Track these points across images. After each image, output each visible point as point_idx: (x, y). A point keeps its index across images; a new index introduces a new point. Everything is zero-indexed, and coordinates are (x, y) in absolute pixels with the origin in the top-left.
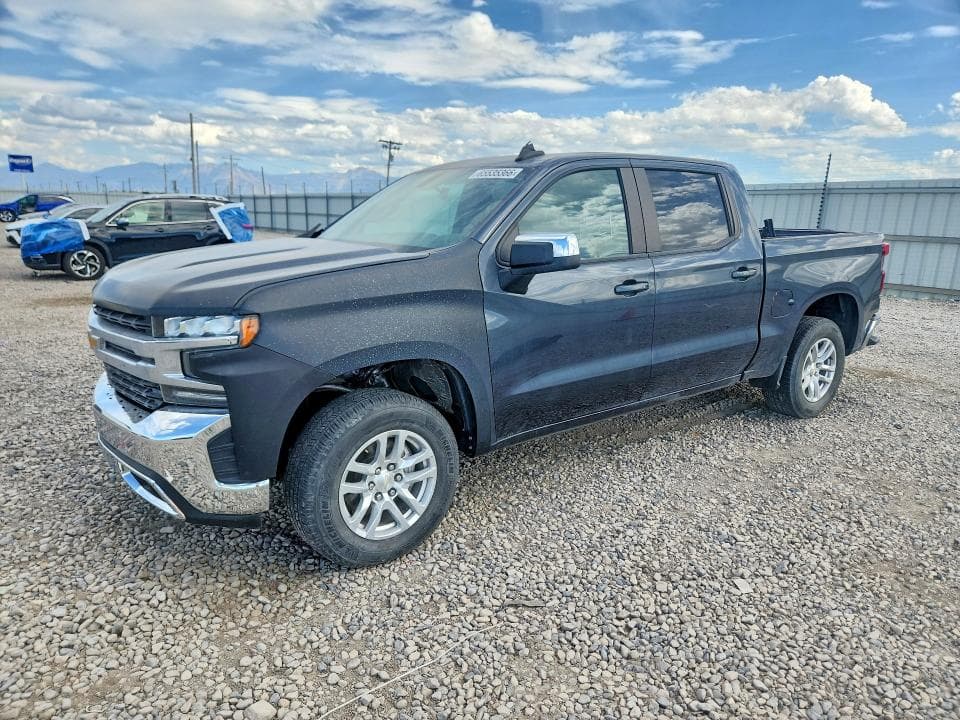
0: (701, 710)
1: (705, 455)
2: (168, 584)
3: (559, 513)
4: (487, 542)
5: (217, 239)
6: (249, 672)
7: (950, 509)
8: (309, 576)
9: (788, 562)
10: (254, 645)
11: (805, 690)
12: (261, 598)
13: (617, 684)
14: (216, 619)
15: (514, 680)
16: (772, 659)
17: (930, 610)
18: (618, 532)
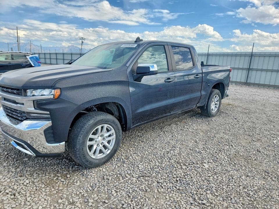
0: (202, 203)
1: (187, 128)
2: (29, 178)
3: (150, 147)
4: (131, 157)
5: (29, 66)
6: (62, 205)
7: (254, 141)
8: (76, 172)
9: (216, 158)
10: (62, 196)
11: (229, 195)
12: (62, 180)
13: (177, 198)
14: (48, 188)
15: (147, 199)
16: (218, 186)
17: (256, 169)
18: (168, 152)
